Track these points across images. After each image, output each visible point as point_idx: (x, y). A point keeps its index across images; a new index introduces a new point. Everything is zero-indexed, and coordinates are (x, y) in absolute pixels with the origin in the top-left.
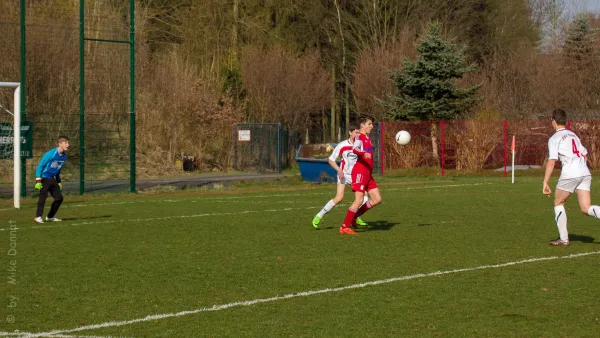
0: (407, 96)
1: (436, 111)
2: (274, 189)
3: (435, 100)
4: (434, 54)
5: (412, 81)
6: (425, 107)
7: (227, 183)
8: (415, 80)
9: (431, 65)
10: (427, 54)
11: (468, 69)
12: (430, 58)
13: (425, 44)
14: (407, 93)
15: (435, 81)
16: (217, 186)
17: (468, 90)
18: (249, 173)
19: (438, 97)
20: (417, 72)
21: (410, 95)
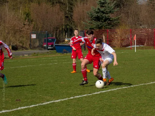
0: (93, 21)
1: (105, 26)
2: (47, 56)
3: (104, 22)
4: (103, 5)
5: (95, 15)
6: (100, 24)
7: (29, 54)
8: (97, 15)
9: (102, 9)
10: (101, 5)
11: (116, 10)
12: (102, 6)
13: (100, 1)
14: (93, 19)
15: (104, 15)
16: (26, 55)
17: (116, 18)
18: (36, 50)
19: (105, 21)
20: (97, 12)
21: (95, 20)
